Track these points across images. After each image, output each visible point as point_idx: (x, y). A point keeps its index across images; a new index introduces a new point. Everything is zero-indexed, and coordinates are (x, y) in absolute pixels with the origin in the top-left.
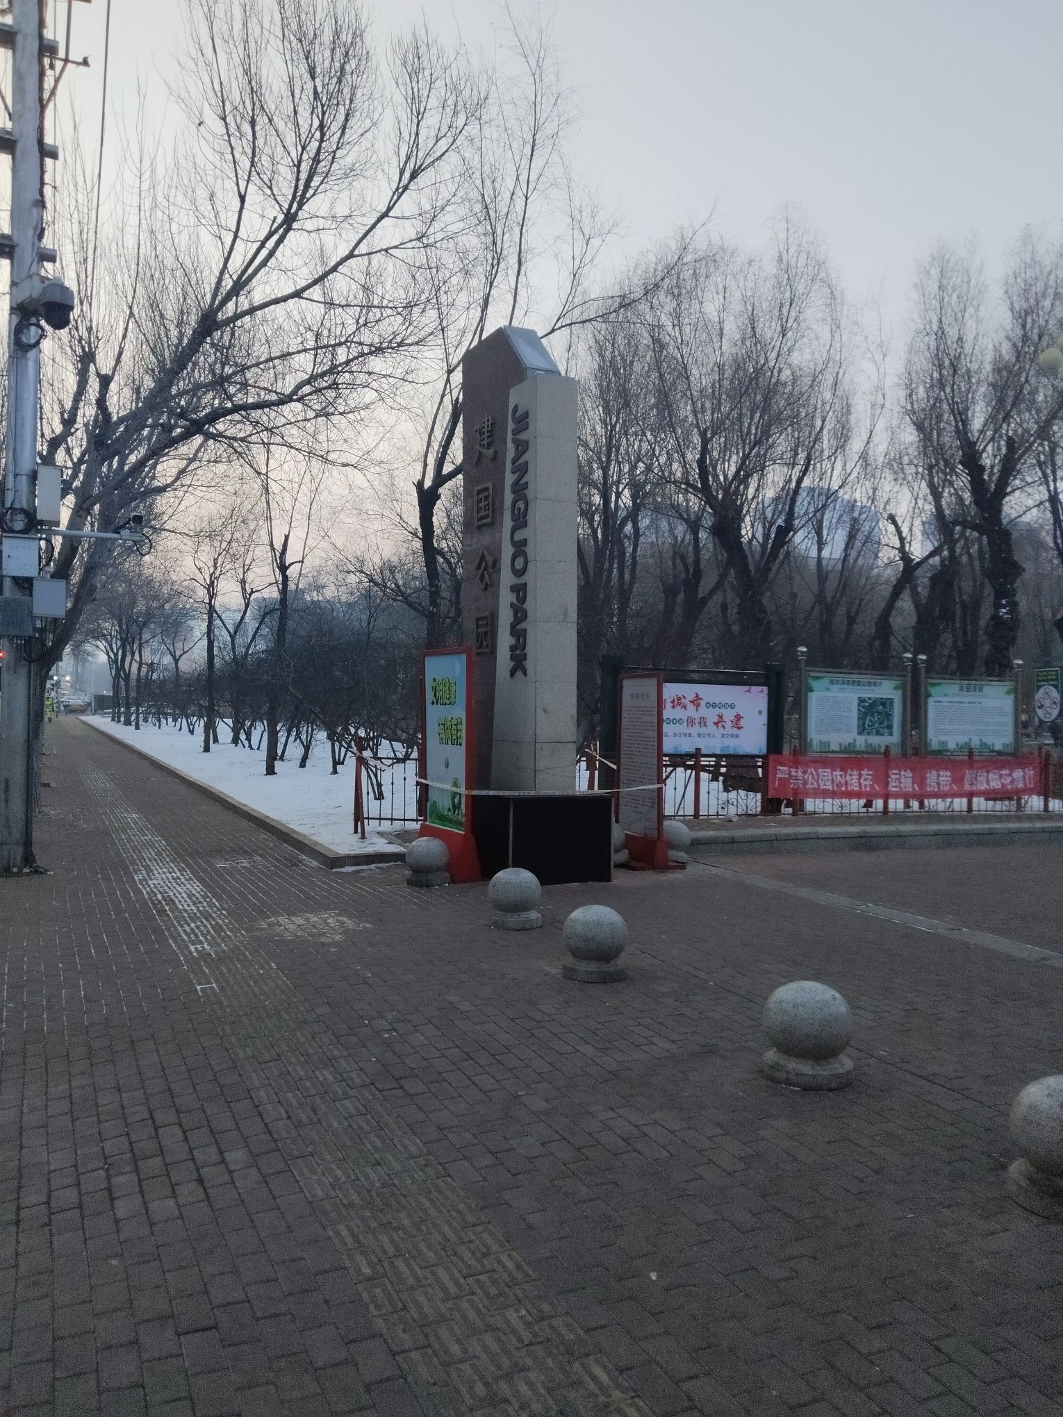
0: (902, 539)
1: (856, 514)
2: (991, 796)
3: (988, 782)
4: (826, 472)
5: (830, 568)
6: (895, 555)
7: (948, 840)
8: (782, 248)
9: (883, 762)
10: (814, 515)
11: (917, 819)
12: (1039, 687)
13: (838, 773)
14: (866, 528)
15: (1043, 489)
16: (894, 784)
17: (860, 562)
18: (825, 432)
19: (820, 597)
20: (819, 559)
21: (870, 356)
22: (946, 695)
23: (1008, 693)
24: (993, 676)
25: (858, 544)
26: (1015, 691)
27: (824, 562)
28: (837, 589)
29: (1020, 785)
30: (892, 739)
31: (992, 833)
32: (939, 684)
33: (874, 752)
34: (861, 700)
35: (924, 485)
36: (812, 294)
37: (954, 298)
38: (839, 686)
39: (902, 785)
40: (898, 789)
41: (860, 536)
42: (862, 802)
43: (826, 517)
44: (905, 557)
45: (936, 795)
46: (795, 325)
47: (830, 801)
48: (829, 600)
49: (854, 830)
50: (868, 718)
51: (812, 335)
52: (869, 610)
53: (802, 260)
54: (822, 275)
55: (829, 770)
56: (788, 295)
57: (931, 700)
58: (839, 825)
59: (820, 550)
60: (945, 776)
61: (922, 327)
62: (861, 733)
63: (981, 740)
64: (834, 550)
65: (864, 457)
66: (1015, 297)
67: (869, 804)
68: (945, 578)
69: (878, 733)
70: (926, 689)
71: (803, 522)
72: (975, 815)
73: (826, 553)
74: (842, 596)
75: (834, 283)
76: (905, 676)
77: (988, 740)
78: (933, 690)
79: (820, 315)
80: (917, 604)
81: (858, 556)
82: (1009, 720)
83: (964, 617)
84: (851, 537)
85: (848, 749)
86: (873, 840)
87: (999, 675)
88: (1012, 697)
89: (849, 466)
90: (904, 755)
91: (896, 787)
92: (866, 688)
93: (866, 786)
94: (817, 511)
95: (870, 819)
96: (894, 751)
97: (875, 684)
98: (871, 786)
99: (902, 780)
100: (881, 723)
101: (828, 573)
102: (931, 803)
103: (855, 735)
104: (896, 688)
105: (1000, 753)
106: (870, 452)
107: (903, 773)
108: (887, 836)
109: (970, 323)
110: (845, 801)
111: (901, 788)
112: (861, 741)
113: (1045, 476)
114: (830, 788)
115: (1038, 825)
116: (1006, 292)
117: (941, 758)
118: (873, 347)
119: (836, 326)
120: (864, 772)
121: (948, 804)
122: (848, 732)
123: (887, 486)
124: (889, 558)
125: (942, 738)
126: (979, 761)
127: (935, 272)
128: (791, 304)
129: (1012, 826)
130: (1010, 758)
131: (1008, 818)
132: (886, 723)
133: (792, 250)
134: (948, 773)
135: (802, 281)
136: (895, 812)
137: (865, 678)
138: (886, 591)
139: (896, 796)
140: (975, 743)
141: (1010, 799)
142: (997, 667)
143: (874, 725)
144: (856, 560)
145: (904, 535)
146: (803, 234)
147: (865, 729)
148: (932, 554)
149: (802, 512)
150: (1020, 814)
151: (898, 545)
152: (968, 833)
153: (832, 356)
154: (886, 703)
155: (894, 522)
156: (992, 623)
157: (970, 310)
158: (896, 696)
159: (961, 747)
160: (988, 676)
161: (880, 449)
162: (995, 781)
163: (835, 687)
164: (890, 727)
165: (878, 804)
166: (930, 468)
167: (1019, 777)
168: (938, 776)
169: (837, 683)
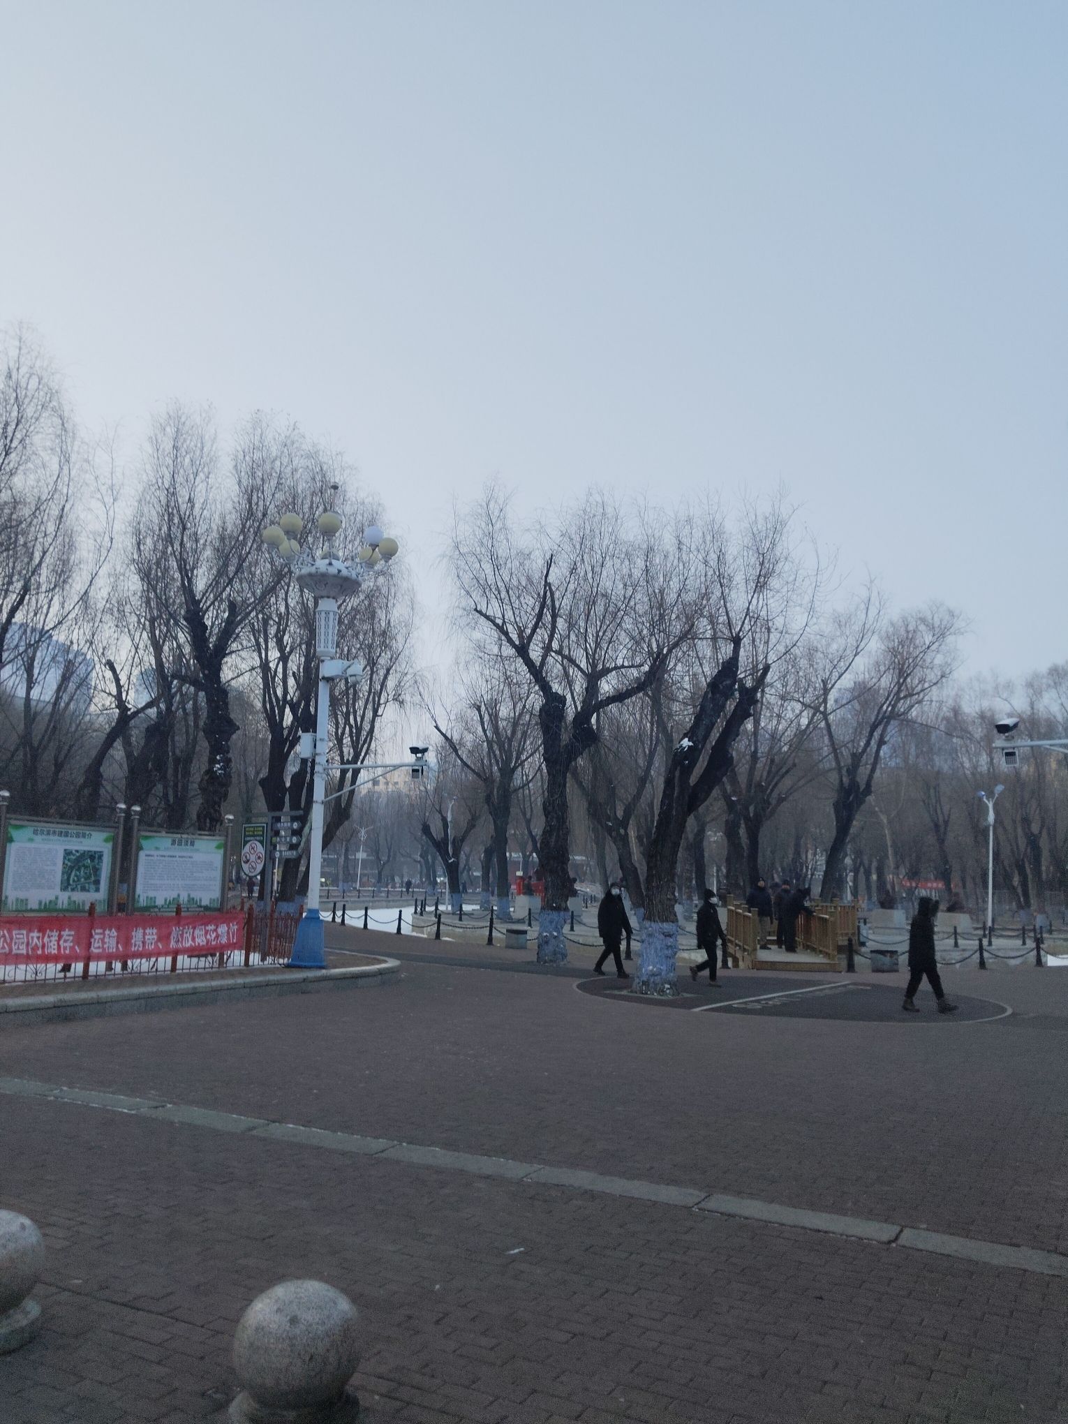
0: (119, 687)
1: (71, 656)
2: (194, 952)
3: (193, 939)
4: (42, 607)
5: (39, 709)
6: (109, 701)
7: (151, 1004)
8: (12, 365)
9: (85, 920)
10: (26, 651)
11: (119, 982)
12: (246, 843)
13: (35, 934)
14: (81, 671)
15: (255, 655)
16: (96, 945)
17: (72, 706)
18: (44, 565)
19: (26, 739)
20: (28, 699)
21: (99, 496)
22: (157, 849)
23: (218, 847)
24: (204, 830)
25: (72, 686)
26: (225, 846)
27: (33, 704)
28: (46, 731)
29: (224, 940)
30: (98, 896)
31: (195, 992)
32: (150, 837)
33: (78, 911)
34: (68, 853)
35: (145, 635)
36: (42, 420)
37: (187, 460)
38: (44, 837)
39: (106, 946)
40: (101, 950)
41: (74, 679)
42: (60, 966)
43: (38, 654)
44: (121, 705)
45: (139, 955)
46: (20, 447)
47: (23, 967)
48: (36, 744)
49: (50, 999)
50: (73, 873)
51: (38, 462)
52: (78, 757)
53: (34, 383)
54: (54, 403)
55: (25, 932)
56: (15, 414)
57: (142, 854)
58: (32, 995)
59: (29, 688)
60: (152, 934)
61: (154, 481)
62: (64, 889)
63: (189, 896)
64: (44, 692)
65: (85, 597)
66: (243, 474)
67: (66, 968)
68: (160, 731)
69: (83, 889)
70: (138, 842)
71: (12, 656)
72: (179, 974)
73: (35, 694)
74: (50, 740)
75: (66, 414)
76: (117, 828)
77: (196, 895)
78: (144, 843)
79: (48, 444)
80: (129, 755)
81: (71, 699)
82: (218, 874)
83: (176, 770)
84: (65, 679)
85: (49, 907)
86: (69, 1009)
87: (210, 830)
88: (222, 851)
89: (68, 607)
90: (110, 912)
91: (99, 948)
92: (74, 839)
93: (65, 948)
94: (29, 646)
95: (66, 986)
96: (100, 909)
97: (84, 836)
98: (72, 948)
99: (106, 940)
100: (87, 878)
101: (36, 714)
102: (134, 964)
103: (57, 891)
104: (106, 840)
105: (206, 908)
106: (91, 594)
107: (107, 932)
108: (84, 1003)
109: (201, 487)
110: (41, 967)
111: (104, 949)
112: (64, 898)
113: (258, 644)
114: (24, 952)
115: (240, 981)
116: (236, 466)
117: (150, 916)
118: (103, 489)
119: (65, 458)
120: (66, 933)
121: (152, 964)
122: (50, 888)
123: (108, 631)
124: (103, 705)
125: (151, 894)
126: (187, 918)
127: (170, 431)
128: (17, 425)
129: (215, 983)
130: (216, 913)
131: (212, 976)
132: (93, 879)
133: (23, 370)
134: (155, 931)
135: (32, 404)
136: (96, 976)
137: (73, 829)
138: (98, 738)
139: (98, 958)
140: (184, 898)
141: (213, 955)
142: (209, 822)
143: (79, 880)
144: (68, 704)
145: (122, 683)
146: (36, 358)
147: (69, 884)
148: (149, 705)
149: (12, 646)
150: (223, 971)
151: (114, 692)
152: (171, 995)
153: (59, 488)
154: (95, 857)
155: (113, 669)
156: (206, 778)
157: (201, 475)
158: (106, 849)
159: (168, 904)
160: (200, 829)
161: (101, 593)
162: (200, 936)
163: (39, 838)
164: (97, 882)
165: (78, 968)
166: (152, 621)
167: (224, 932)
168: (144, 934)
169: (42, 833)
